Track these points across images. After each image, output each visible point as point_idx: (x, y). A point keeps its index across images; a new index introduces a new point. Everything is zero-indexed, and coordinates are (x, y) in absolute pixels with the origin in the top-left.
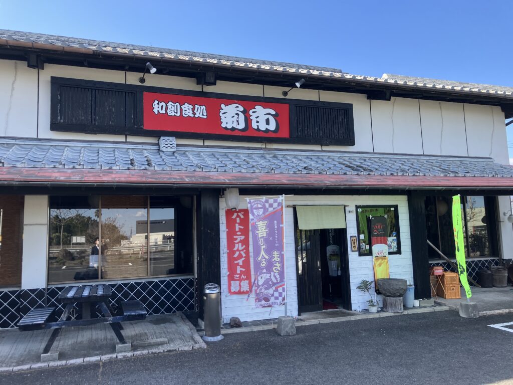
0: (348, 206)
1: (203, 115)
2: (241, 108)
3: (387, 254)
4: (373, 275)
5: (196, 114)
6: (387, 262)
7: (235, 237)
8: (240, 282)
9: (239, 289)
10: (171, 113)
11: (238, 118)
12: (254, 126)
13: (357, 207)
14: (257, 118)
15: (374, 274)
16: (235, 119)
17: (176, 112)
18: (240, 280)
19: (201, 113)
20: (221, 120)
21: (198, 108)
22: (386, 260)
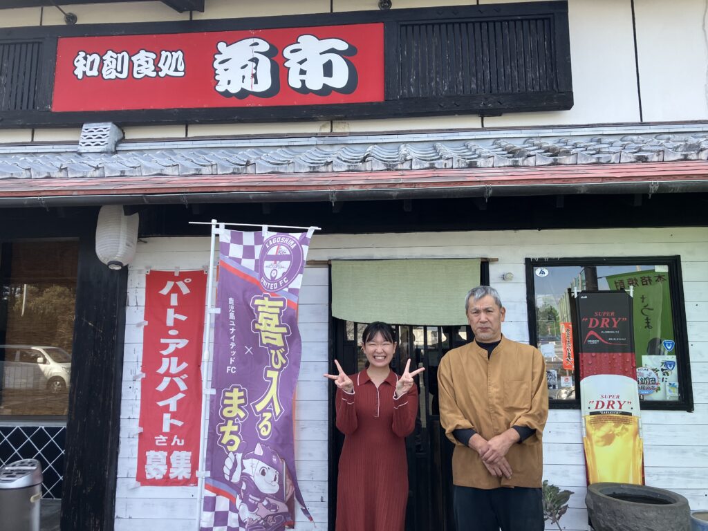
0: (497, 260)
1: (176, 70)
2: (264, 46)
3: (637, 405)
4: (582, 468)
5: (161, 70)
6: (637, 433)
7: (163, 341)
8: (170, 454)
9: (164, 472)
10: (109, 73)
11: (256, 68)
12: (294, 81)
13: (531, 264)
14: (301, 63)
15: (586, 465)
16: (248, 72)
17: (119, 70)
18: (170, 449)
19: (173, 67)
20: (217, 78)
21: (167, 57)
22: (631, 427)
